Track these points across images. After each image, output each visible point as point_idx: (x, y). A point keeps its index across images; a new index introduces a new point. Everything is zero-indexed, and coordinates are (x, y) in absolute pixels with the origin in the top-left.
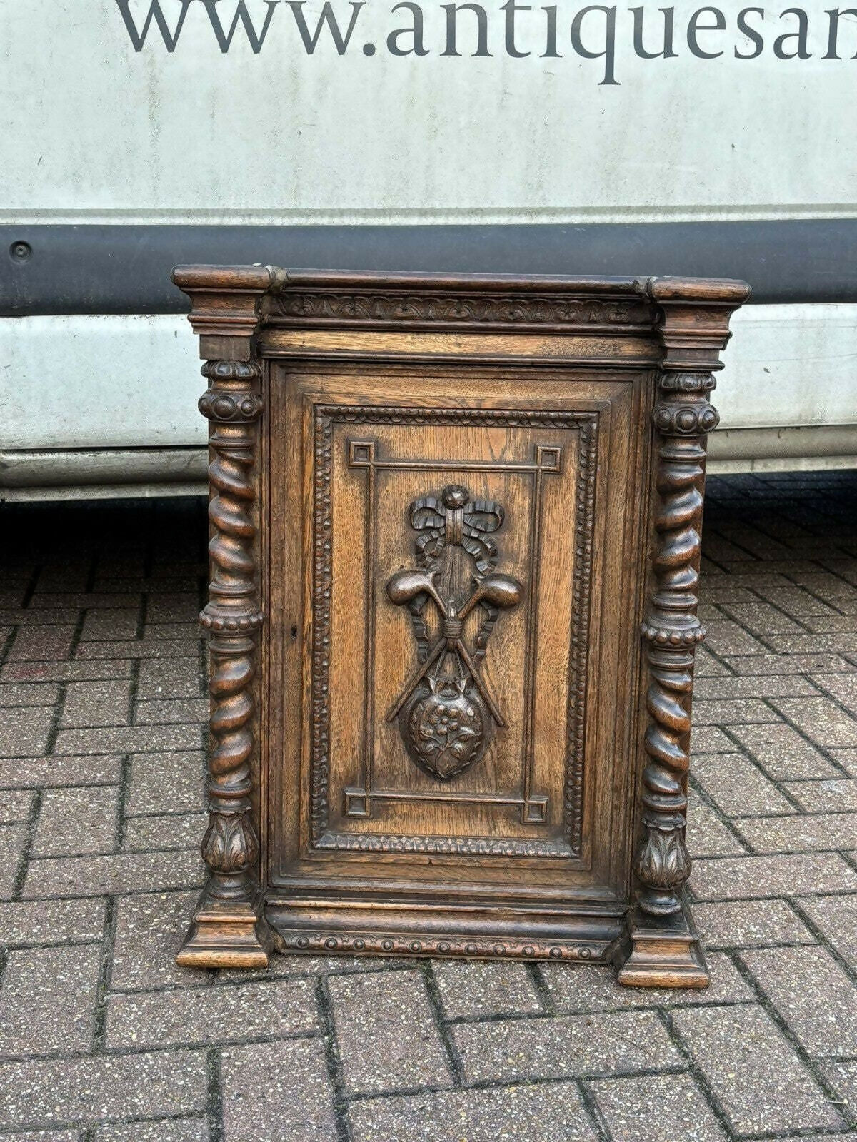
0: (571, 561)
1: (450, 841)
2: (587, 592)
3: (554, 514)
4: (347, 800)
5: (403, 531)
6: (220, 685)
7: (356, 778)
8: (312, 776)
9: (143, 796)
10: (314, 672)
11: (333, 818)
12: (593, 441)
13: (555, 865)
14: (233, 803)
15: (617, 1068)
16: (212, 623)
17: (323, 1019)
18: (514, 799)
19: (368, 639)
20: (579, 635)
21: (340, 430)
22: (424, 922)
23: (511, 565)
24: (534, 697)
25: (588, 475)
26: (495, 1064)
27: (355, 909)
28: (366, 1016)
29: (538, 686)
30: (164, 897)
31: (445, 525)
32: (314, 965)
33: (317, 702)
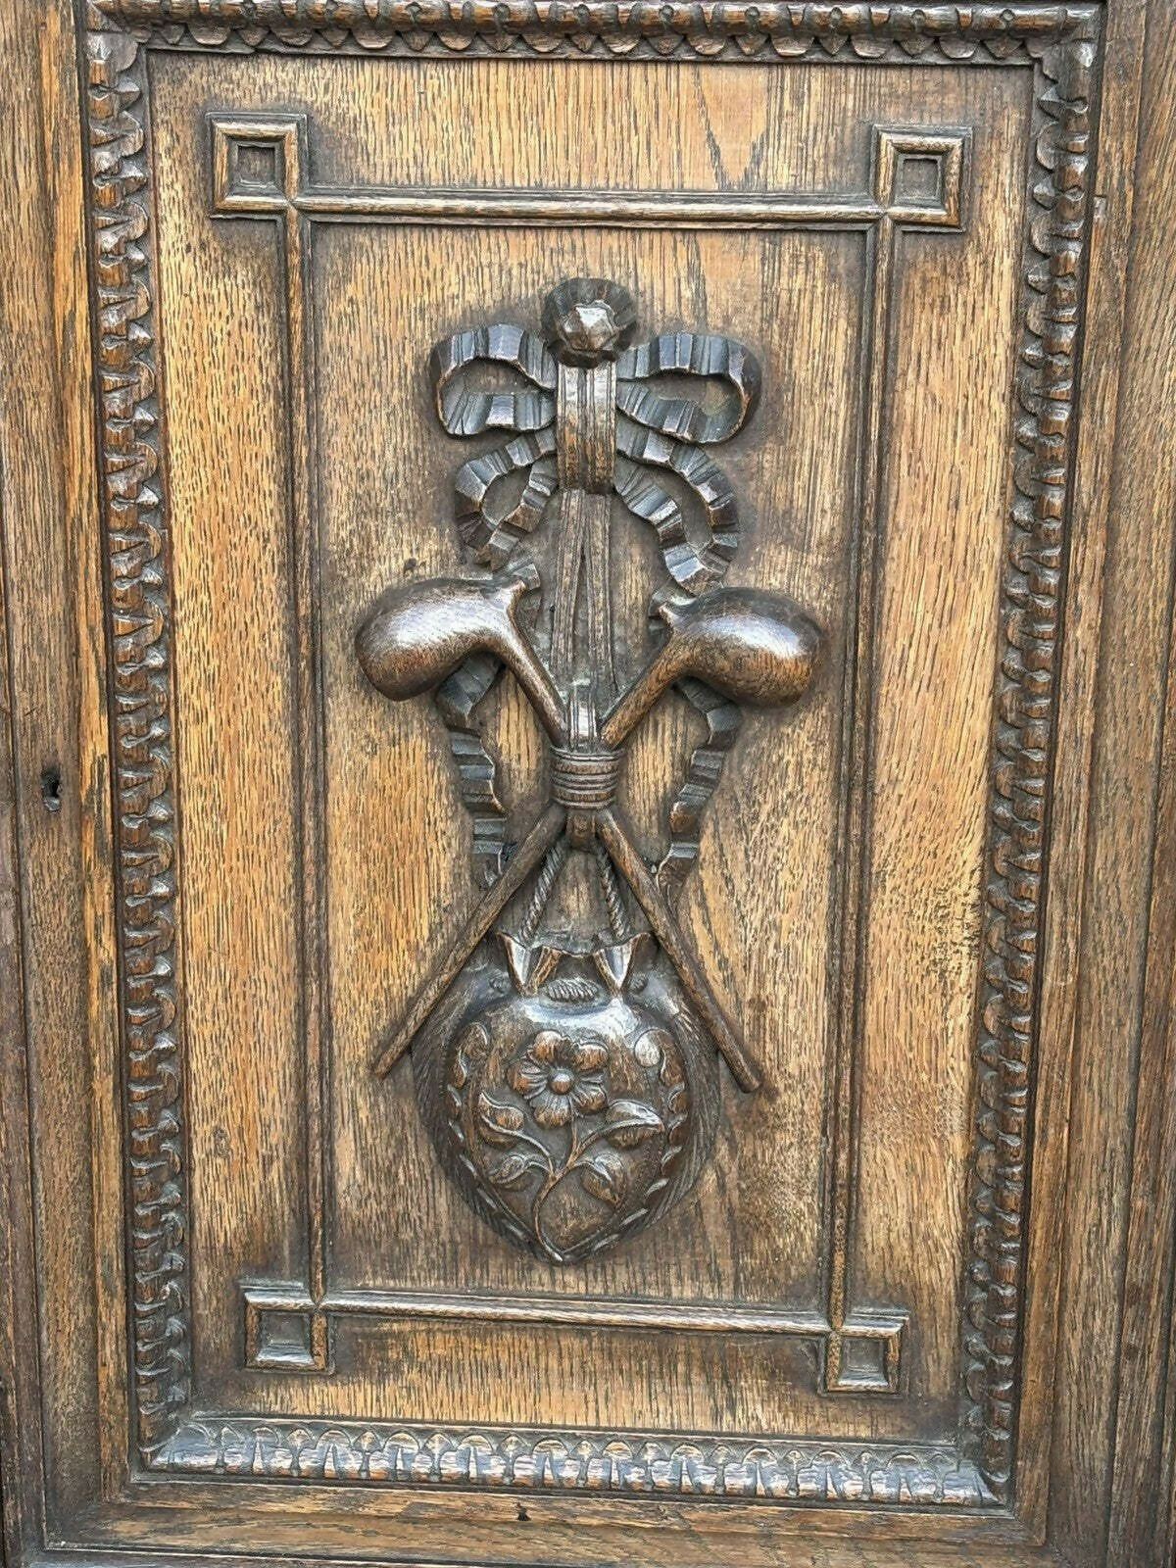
0: (991, 544)
1: (586, 1451)
2: (1046, 650)
3: (936, 381)
4: (252, 1320)
5: (409, 443)
7: (278, 1246)
8: (129, 1249)
10: (121, 918)
11: (209, 1371)
12: (1082, 110)
13: (924, 1529)
18: (795, 1317)
19: (300, 807)
20: (1018, 796)
21: (177, 83)
23: (784, 557)
24: (860, 996)
25: (1058, 237)
29: (875, 962)
31: (553, 423)
33: (137, 1014)
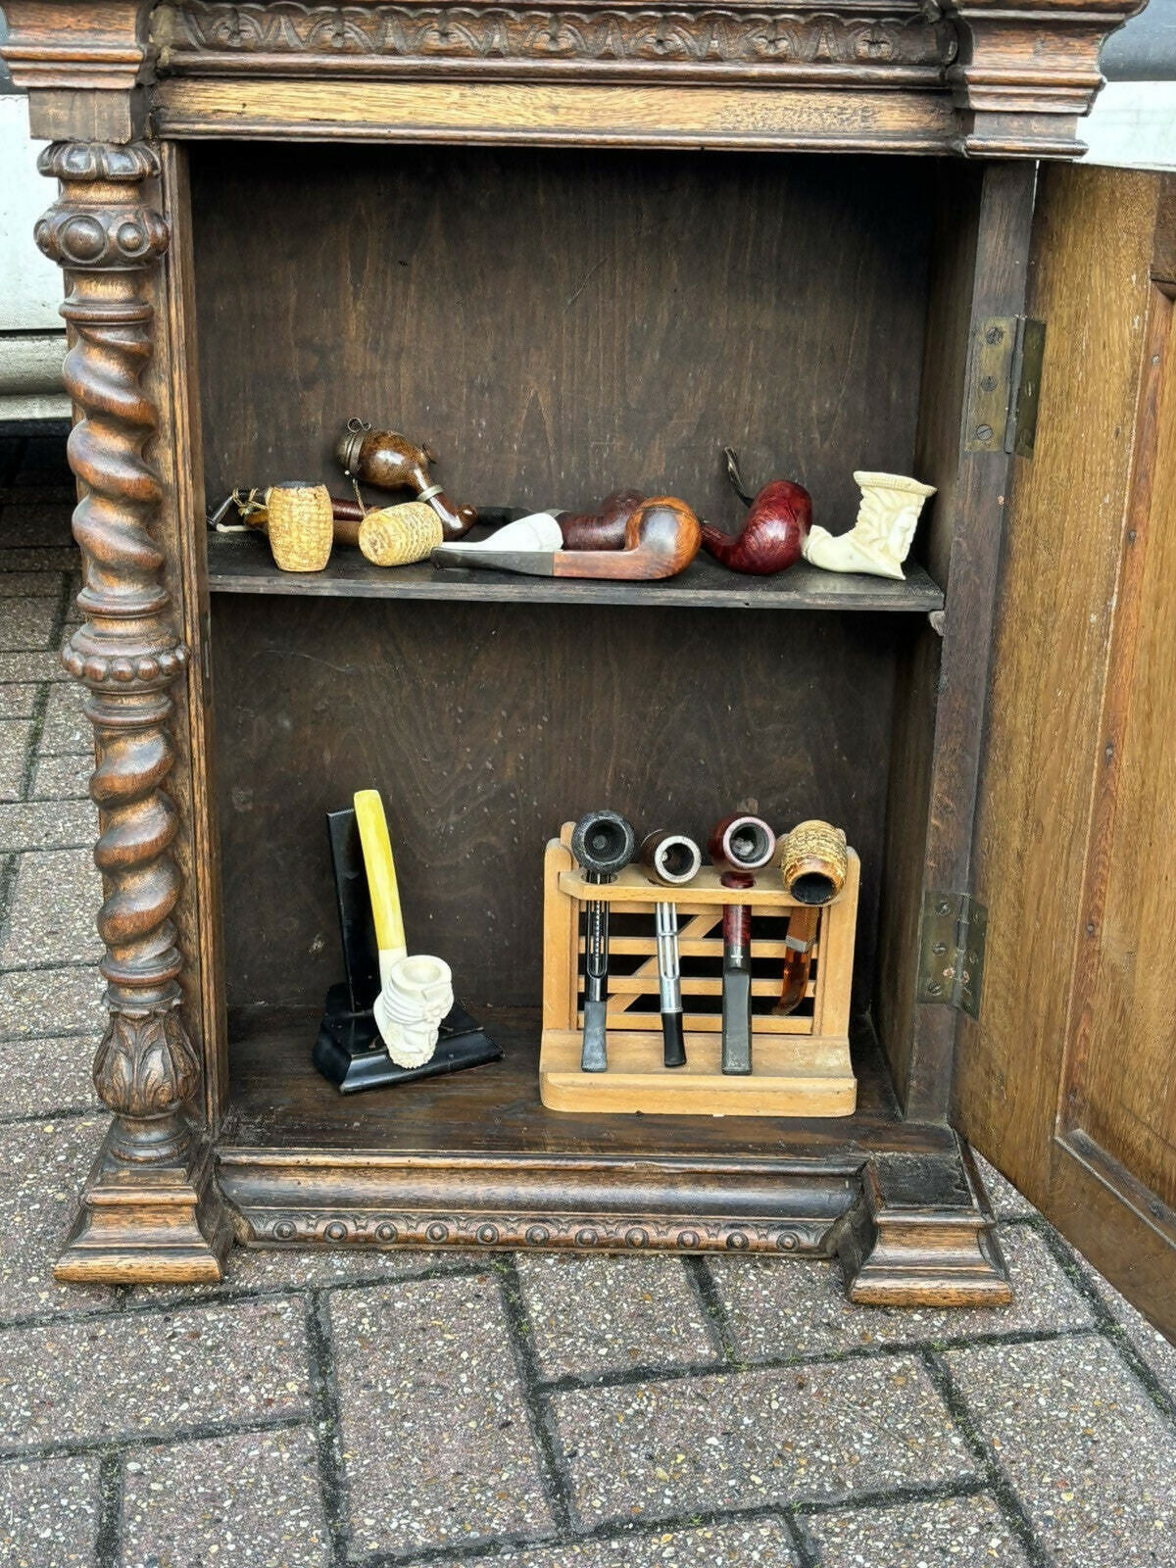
6: (108, 784)
9: (32, 932)
14: (149, 995)
15: (858, 1485)
16: (84, 668)
17: (318, 1385)
22: (502, 1190)
26: (632, 1479)
27: (379, 1168)
28: (397, 1377)
30: (49, 1129)
32: (305, 1268)
